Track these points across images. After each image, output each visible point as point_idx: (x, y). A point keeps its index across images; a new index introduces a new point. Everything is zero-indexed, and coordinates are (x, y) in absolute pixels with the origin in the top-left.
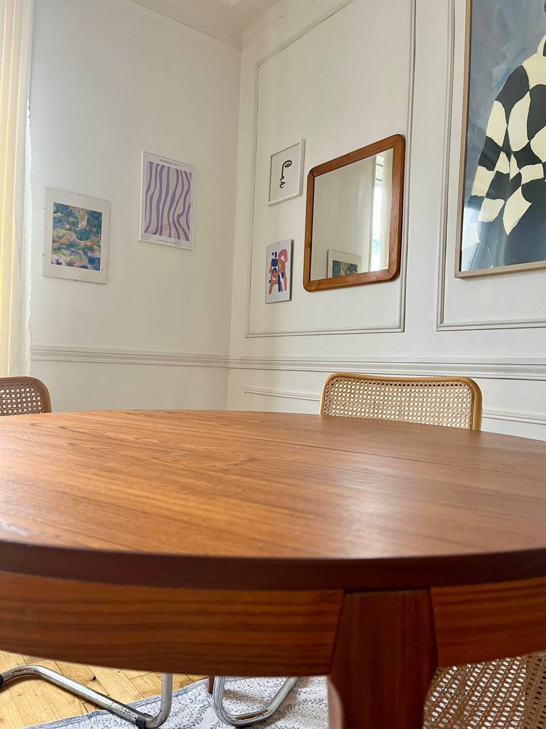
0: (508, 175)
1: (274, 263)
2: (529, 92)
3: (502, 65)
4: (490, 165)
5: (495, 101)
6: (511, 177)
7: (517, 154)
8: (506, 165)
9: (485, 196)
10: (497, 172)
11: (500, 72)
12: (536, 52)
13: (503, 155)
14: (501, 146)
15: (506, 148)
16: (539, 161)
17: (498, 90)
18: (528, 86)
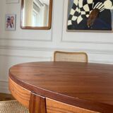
1: (9, 19)
4: (75, 9)
6: (79, 13)
7: (80, 8)
8: (77, 10)
9: (73, 15)
13: (77, 8)
15: (78, 6)
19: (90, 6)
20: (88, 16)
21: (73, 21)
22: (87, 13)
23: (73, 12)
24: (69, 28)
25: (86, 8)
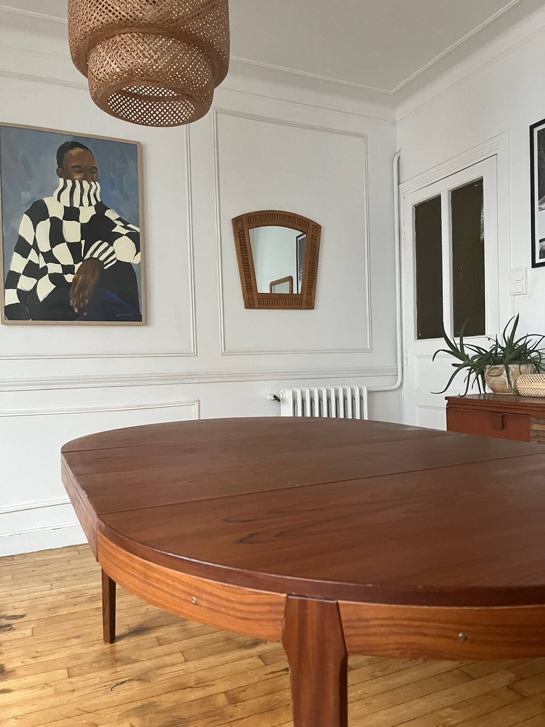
0: (38, 265)
2: (49, 219)
3: (28, 193)
4: (25, 256)
5: (24, 214)
6: (41, 267)
7: (43, 253)
8: (33, 256)
9: (21, 273)
10: (30, 261)
11: (27, 197)
12: (52, 196)
13: (33, 251)
14: (32, 245)
15: (35, 246)
16: (60, 263)
17: (26, 207)
18: (48, 214)
19: (74, 248)
20: (69, 278)
21: (20, 293)
22: (68, 269)
23: (18, 263)
24: (13, 314)
25: (63, 253)
